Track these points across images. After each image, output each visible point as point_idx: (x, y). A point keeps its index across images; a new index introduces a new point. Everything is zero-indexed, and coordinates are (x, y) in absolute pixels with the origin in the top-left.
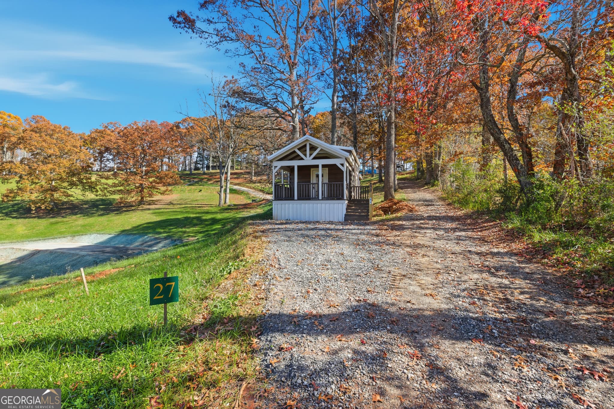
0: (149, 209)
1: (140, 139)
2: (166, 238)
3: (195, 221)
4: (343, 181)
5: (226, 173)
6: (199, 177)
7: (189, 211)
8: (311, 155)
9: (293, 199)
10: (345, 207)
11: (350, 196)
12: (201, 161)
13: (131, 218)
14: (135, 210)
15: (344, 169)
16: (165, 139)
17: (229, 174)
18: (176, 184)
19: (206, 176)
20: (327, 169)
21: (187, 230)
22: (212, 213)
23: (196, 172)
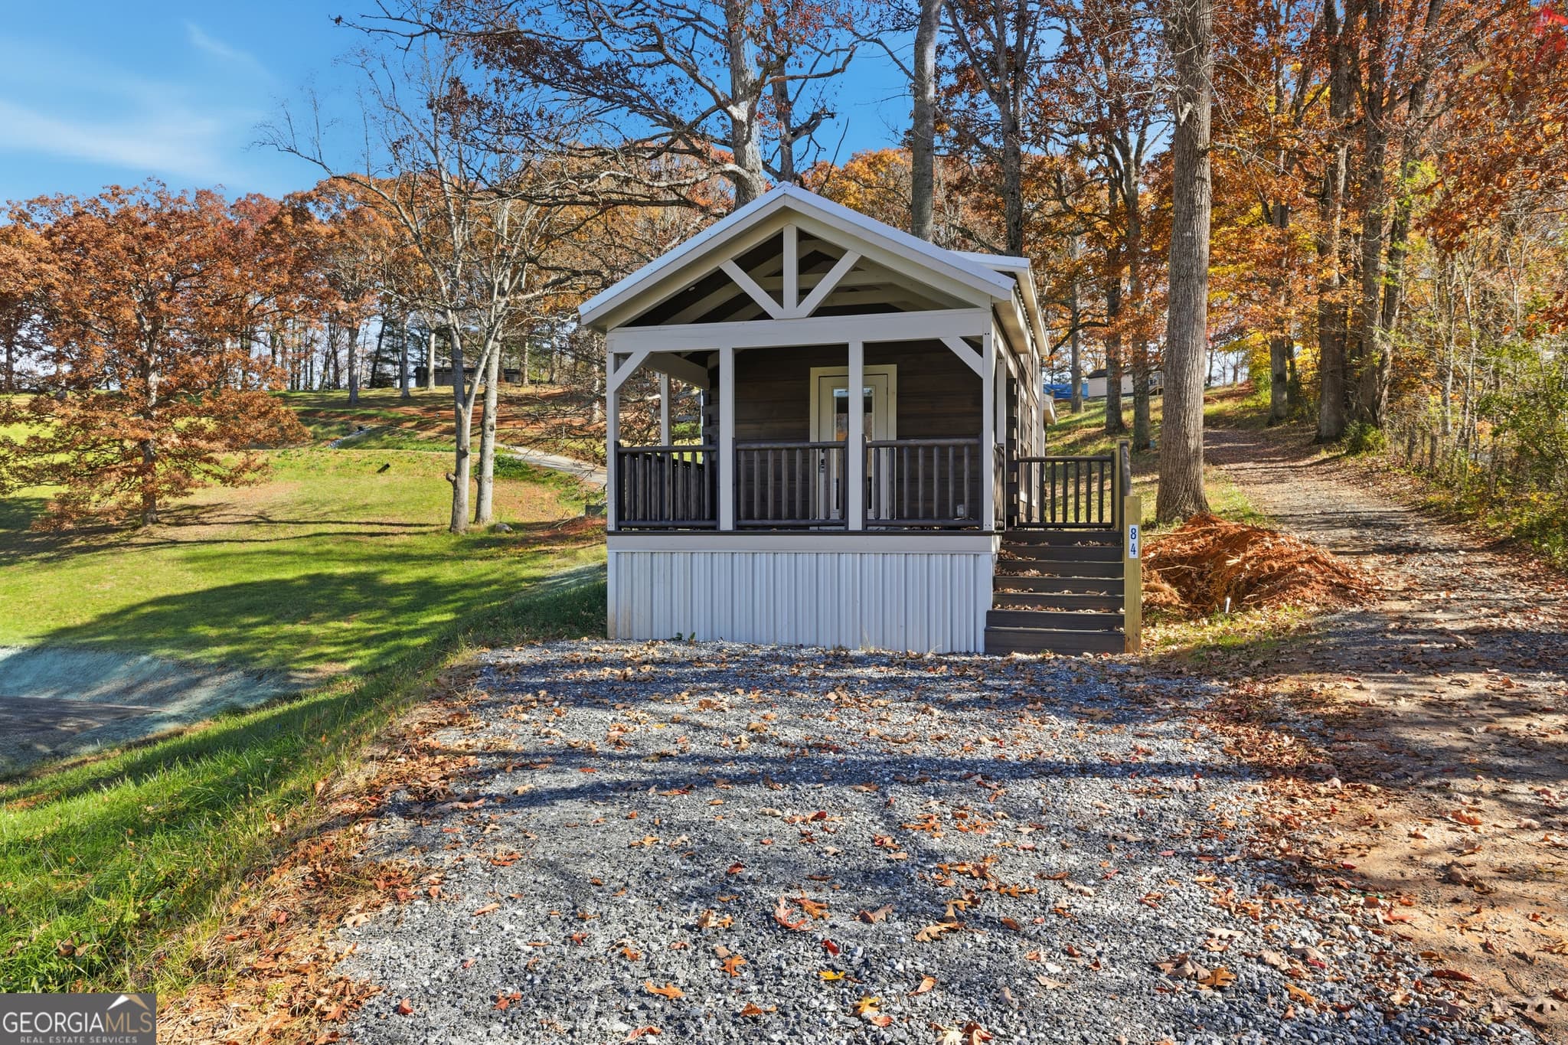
0: (174, 543)
1: (133, 258)
2: (224, 665)
3: (351, 594)
4: (978, 433)
5: (483, 397)
6: (385, 412)
7: (329, 552)
8: (803, 293)
9: (713, 529)
10: (988, 568)
11: (1012, 508)
12: (395, 350)
13: (97, 579)
14: (117, 545)
15: (983, 366)
16: (236, 260)
17: (492, 402)
18: (281, 440)
19: (413, 410)
20: (892, 369)
21: (316, 630)
22: (423, 557)
23: (376, 392)
